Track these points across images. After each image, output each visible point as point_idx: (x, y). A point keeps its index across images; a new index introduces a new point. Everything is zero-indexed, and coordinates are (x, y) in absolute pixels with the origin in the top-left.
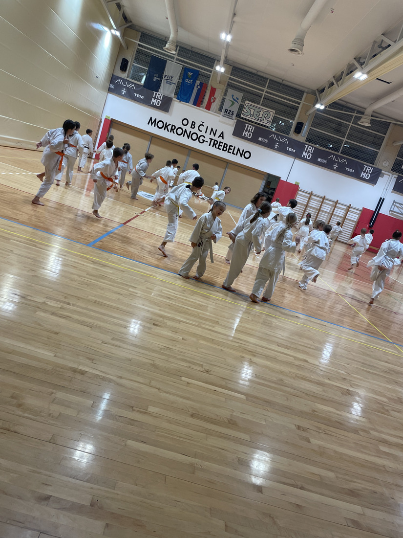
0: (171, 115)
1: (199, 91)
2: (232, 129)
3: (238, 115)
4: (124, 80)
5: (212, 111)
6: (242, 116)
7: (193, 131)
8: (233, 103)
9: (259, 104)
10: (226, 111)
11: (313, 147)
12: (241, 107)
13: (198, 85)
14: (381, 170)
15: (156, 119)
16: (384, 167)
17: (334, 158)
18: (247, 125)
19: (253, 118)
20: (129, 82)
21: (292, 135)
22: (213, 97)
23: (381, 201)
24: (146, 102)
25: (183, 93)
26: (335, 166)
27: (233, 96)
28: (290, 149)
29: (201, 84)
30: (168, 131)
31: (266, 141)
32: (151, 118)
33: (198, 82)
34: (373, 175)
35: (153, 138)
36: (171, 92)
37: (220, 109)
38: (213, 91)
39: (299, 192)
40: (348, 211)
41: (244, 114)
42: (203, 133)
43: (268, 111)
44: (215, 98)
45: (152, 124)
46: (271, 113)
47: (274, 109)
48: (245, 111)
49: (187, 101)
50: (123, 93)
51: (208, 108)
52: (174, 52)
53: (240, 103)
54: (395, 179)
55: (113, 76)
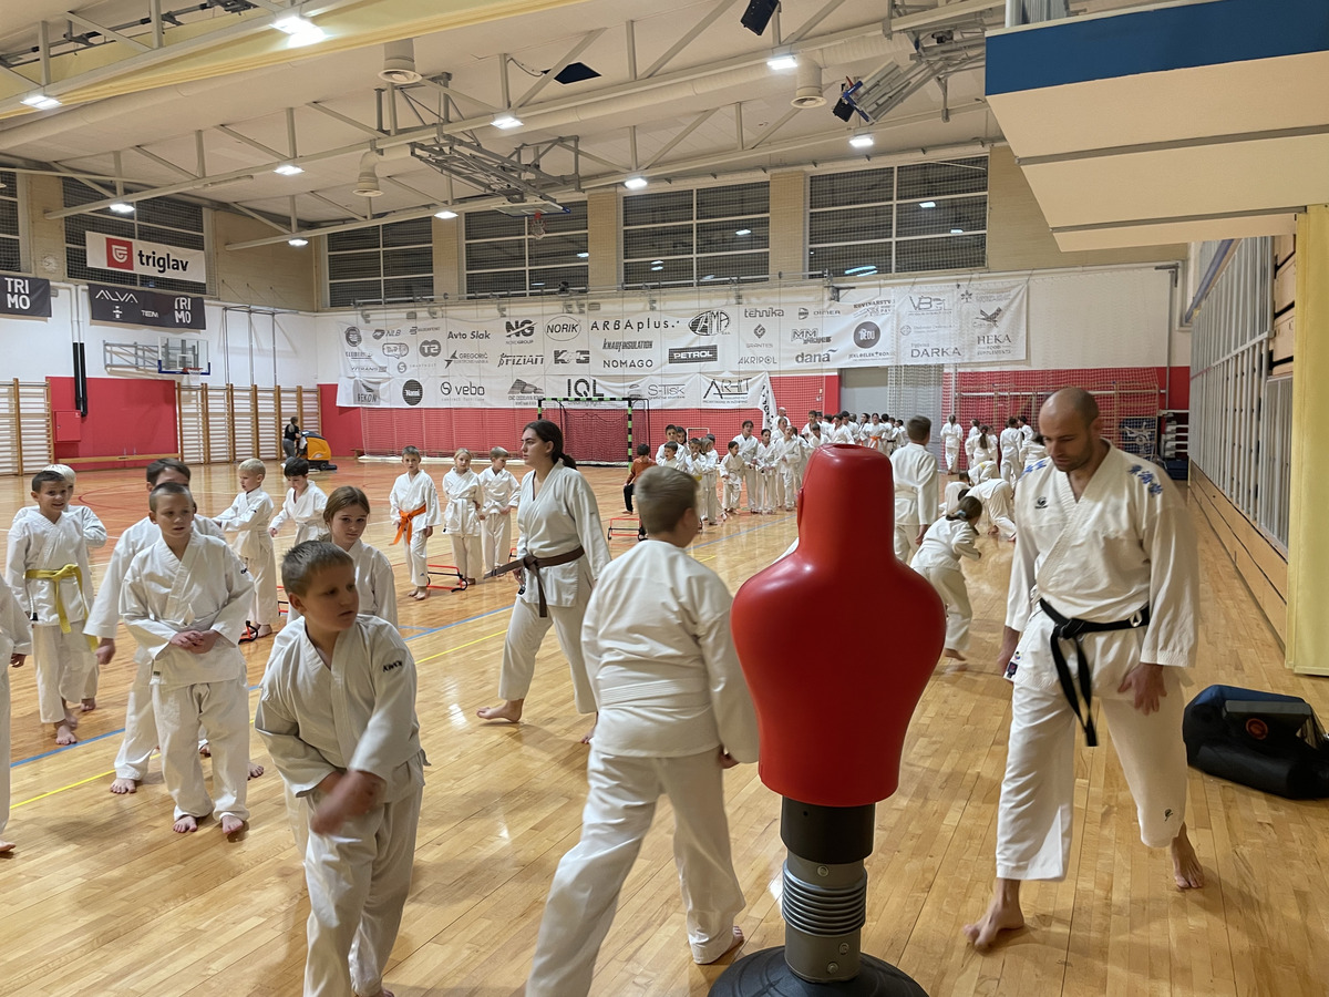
14: (48, 281)
16: (51, 272)
23: (79, 350)
34: (35, 296)
40: (16, 395)
54: (86, 295)
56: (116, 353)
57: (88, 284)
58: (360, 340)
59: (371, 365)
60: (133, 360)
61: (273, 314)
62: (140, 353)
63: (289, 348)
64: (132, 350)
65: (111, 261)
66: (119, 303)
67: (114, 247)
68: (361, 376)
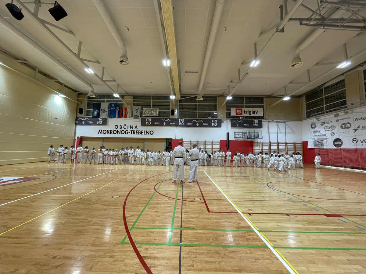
0: (109, 126)
1: (119, 111)
2: (140, 123)
3: (141, 116)
4: (82, 118)
5: (128, 118)
6: (143, 116)
7: (121, 130)
8: (137, 111)
9: (151, 108)
10: (135, 116)
11: (183, 119)
12: (141, 113)
13: (118, 109)
14: (221, 120)
15: (102, 130)
16: (222, 118)
17: (195, 121)
18: (147, 119)
19: (149, 115)
20: (85, 118)
21: (171, 117)
22: (126, 112)
23: (228, 134)
24: (95, 124)
25: (112, 114)
26: (198, 125)
27: (136, 108)
28: (172, 124)
29: (119, 108)
30: (109, 133)
31: (158, 123)
32: (99, 130)
33: (118, 108)
34: (218, 123)
35: (103, 139)
36: (106, 116)
37: (132, 116)
38: (126, 109)
39: (184, 143)
40: (213, 144)
41: (144, 115)
42: (127, 129)
43: (155, 110)
44: (128, 112)
45: (100, 133)
46: (157, 110)
47: (157, 108)
48: (144, 113)
49: (114, 117)
50: (83, 123)
51: (126, 117)
52: (94, 96)
53: (140, 110)
54: (230, 122)
55: (76, 117)
56: (237, 135)
57: (231, 120)
58: (316, 127)
59: (320, 134)
60: (242, 136)
61: (285, 122)
62: (244, 134)
63: (291, 131)
64: (242, 134)
65: (237, 114)
66: (238, 123)
67: (238, 110)
68: (316, 138)
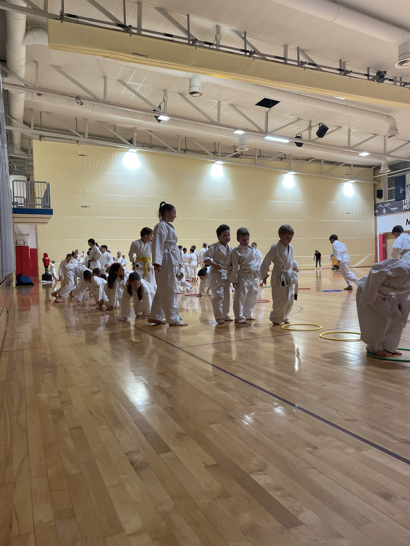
4: (382, 204)
20: (386, 203)
24: (400, 210)
32: (407, 220)
45: (409, 223)
50: (384, 212)
52: (389, 171)
55: (375, 204)
